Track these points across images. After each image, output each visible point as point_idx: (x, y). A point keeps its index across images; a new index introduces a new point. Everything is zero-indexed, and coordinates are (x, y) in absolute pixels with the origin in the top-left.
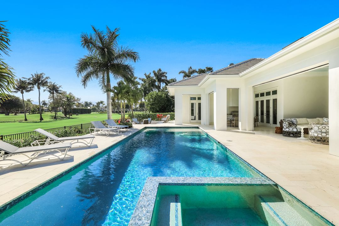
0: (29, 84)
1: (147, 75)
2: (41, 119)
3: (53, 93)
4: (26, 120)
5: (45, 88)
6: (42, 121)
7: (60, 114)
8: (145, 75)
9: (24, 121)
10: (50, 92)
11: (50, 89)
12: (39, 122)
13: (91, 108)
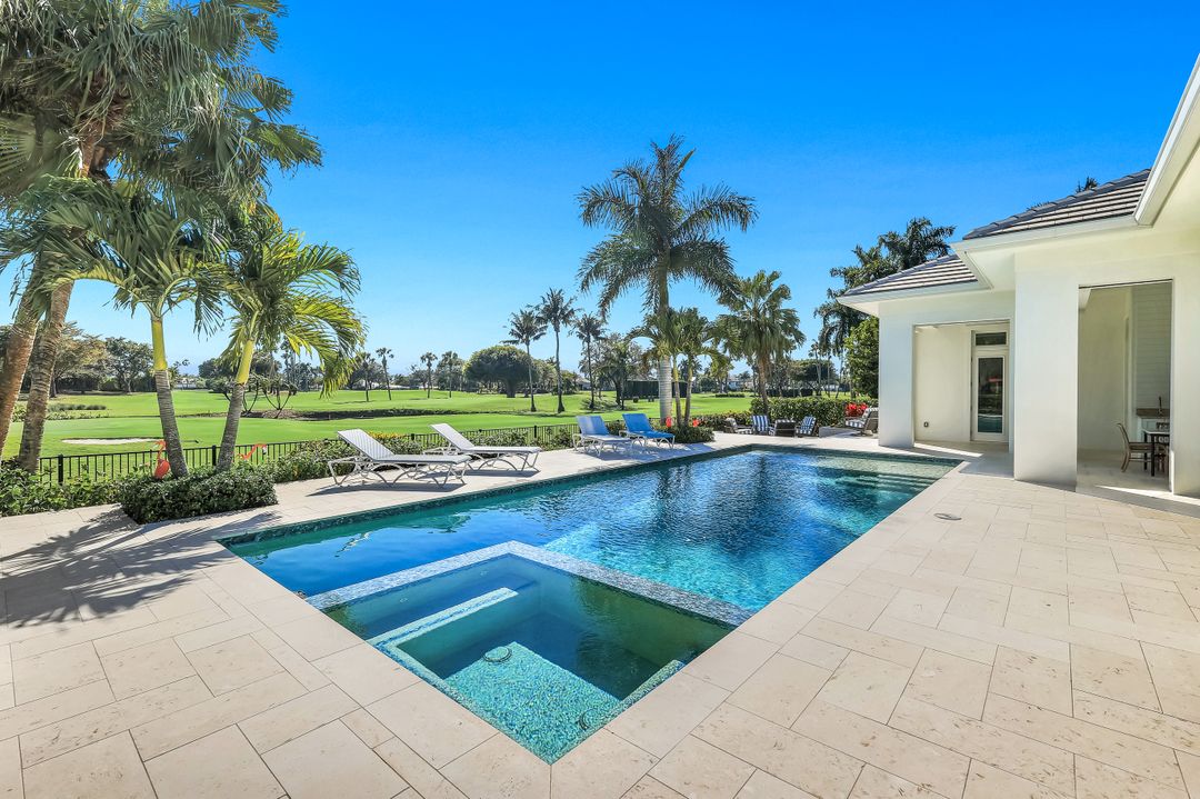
0: (539, 320)
1: (866, 250)
2: (561, 409)
3: (588, 341)
4: (533, 409)
5: (569, 328)
6: (562, 413)
7: (610, 397)
8: (859, 252)
9: (530, 413)
10: (581, 336)
11: (581, 328)
12: (555, 416)
13: (697, 379)
